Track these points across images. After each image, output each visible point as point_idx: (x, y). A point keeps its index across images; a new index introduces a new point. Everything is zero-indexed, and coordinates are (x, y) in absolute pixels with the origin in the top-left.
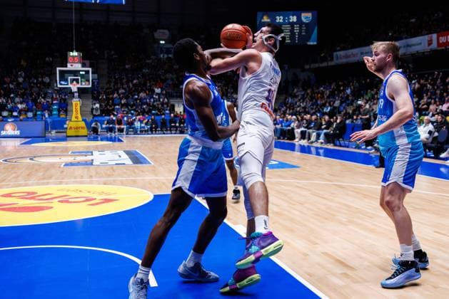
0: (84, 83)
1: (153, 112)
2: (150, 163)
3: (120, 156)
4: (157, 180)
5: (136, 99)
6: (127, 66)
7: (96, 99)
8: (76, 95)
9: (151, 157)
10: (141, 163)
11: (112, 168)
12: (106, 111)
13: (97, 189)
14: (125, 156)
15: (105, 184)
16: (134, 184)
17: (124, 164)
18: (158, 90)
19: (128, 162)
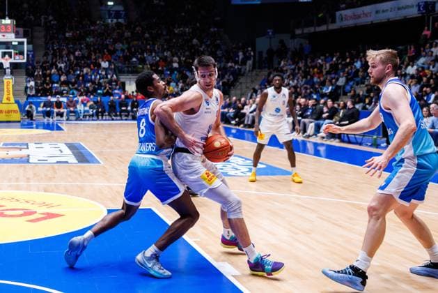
0: (17, 57)
1: (99, 91)
2: (99, 163)
3: (62, 152)
4: (109, 187)
5: (79, 76)
6: (67, 35)
7: (30, 74)
8: (8, 71)
9: (100, 153)
10: (87, 161)
11: (53, 168)
12: (42, 91)
13: (35, 198)
14: (67, 151)
15: (46, 191)
16: (80, 192)
17: (67, 162)
18: (105, 64)
19: (73, 160)
